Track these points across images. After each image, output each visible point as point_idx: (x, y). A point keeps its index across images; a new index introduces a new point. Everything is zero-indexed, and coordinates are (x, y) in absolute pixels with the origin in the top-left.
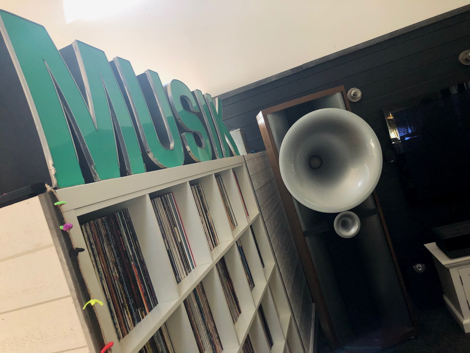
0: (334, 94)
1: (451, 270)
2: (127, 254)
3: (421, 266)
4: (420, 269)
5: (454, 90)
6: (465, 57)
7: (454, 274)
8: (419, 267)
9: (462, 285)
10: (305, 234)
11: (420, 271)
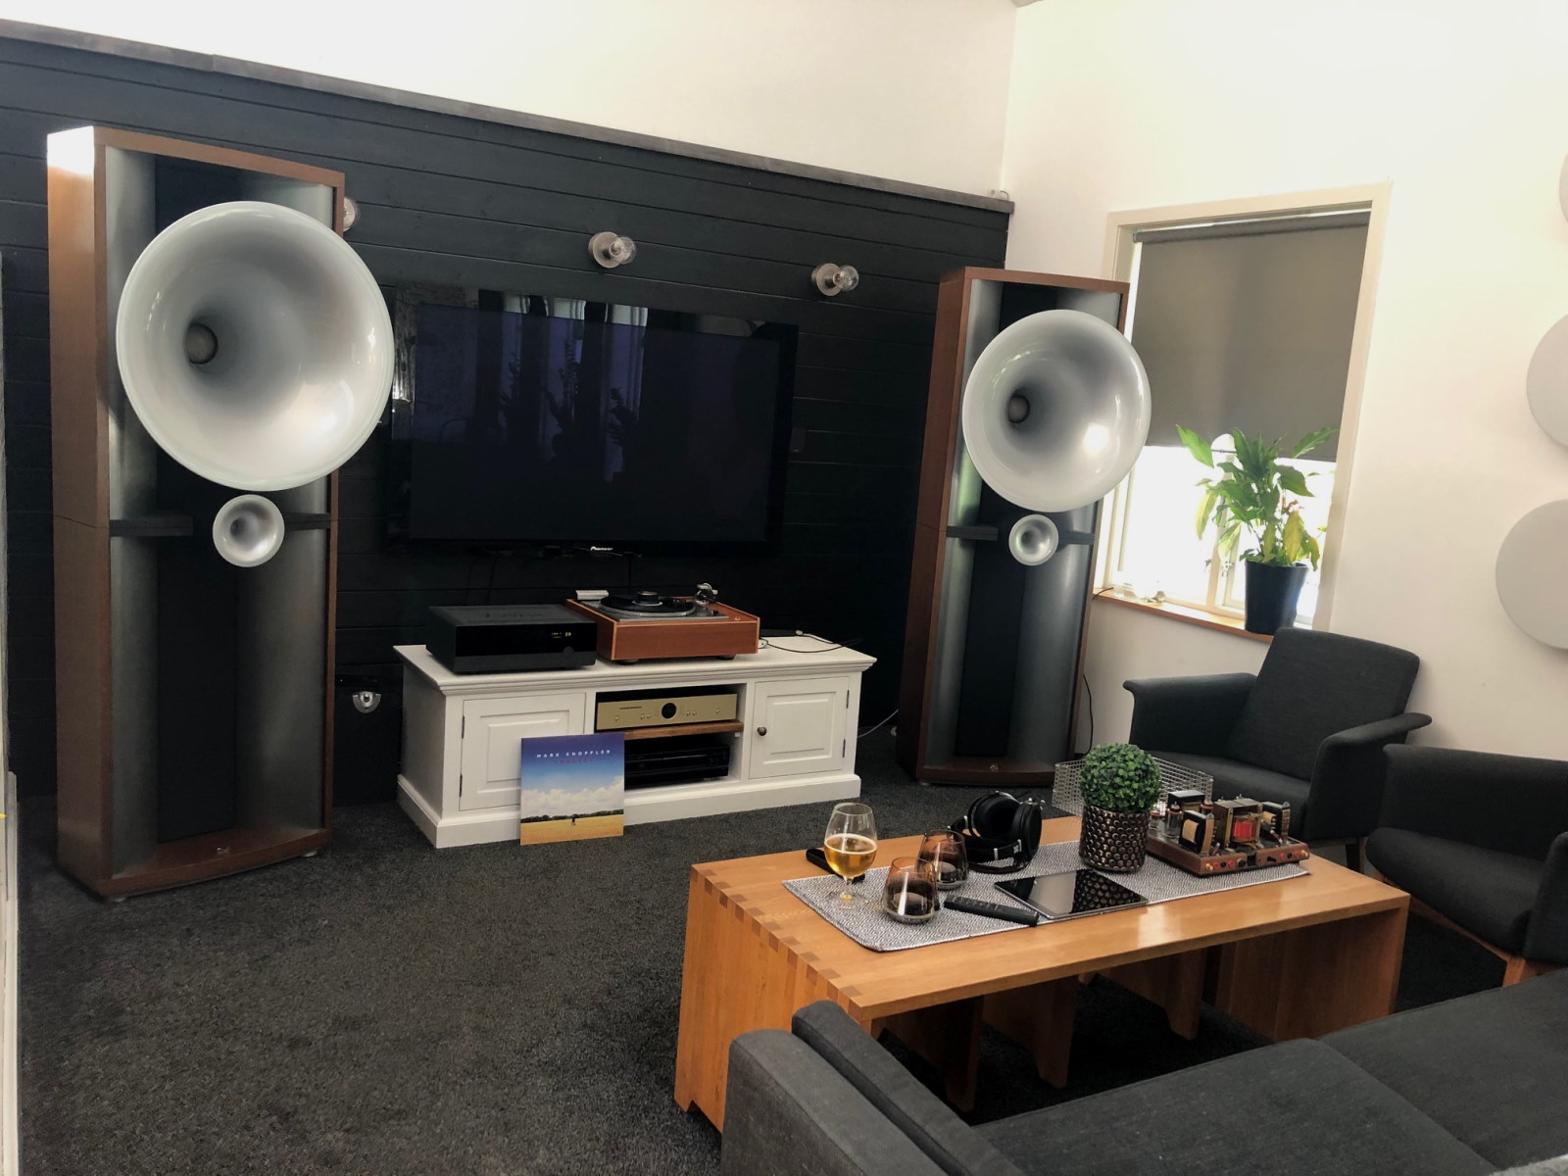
0: (315, 183)
1: (448, 699)
3: (371, 697)
4: (368, 704)
5: (516, 306)
6: (603, 247)
7: (453, 709)
8: (367, 699)
9: (463, 736)
10: (116, 528)
11: (367, 708)
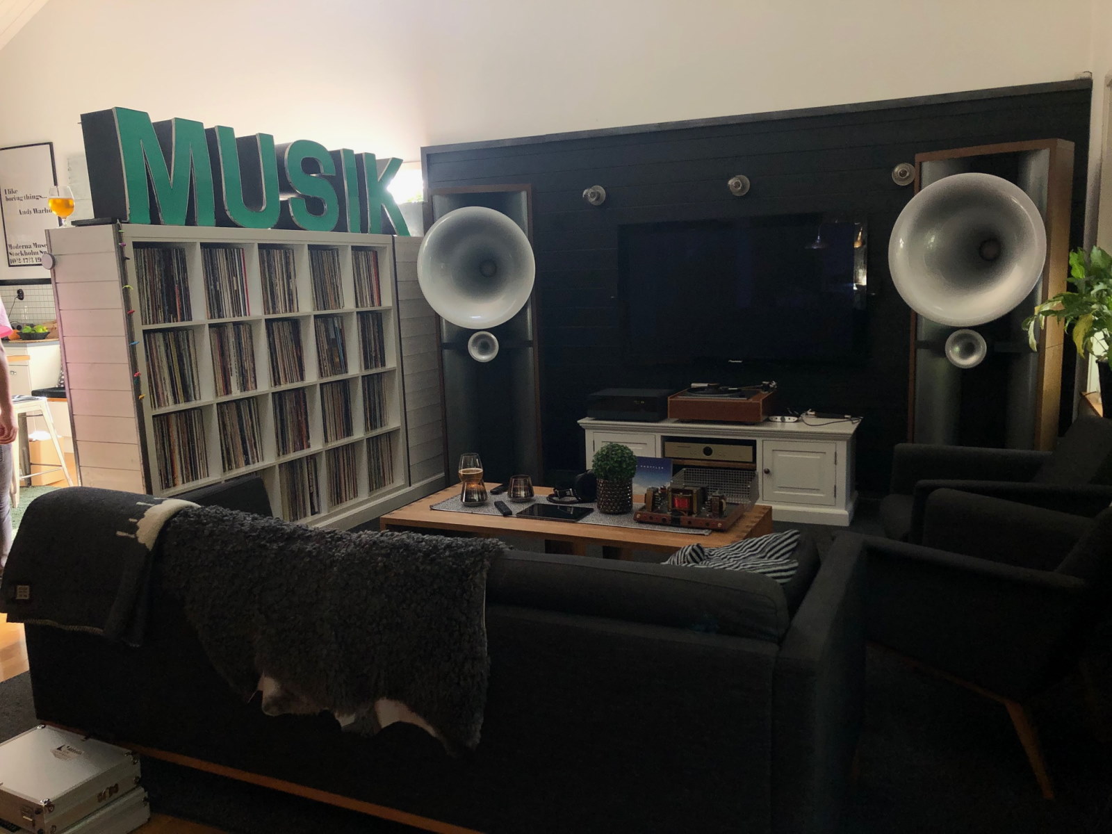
2: (173, 278)
9: (594, 450)
